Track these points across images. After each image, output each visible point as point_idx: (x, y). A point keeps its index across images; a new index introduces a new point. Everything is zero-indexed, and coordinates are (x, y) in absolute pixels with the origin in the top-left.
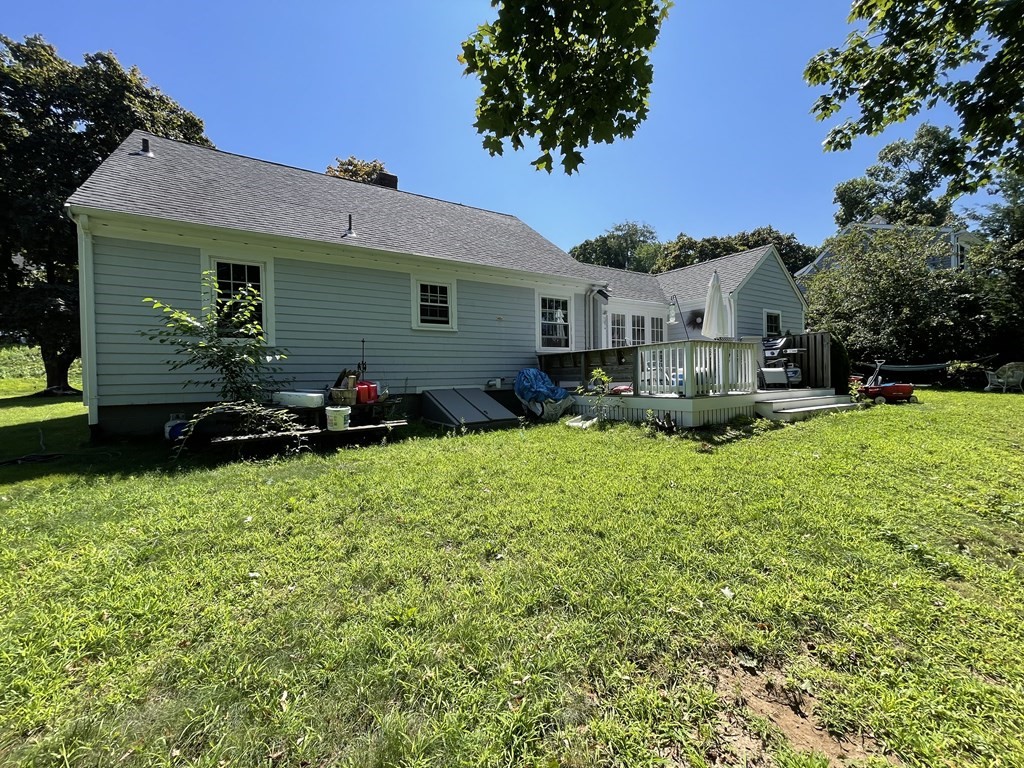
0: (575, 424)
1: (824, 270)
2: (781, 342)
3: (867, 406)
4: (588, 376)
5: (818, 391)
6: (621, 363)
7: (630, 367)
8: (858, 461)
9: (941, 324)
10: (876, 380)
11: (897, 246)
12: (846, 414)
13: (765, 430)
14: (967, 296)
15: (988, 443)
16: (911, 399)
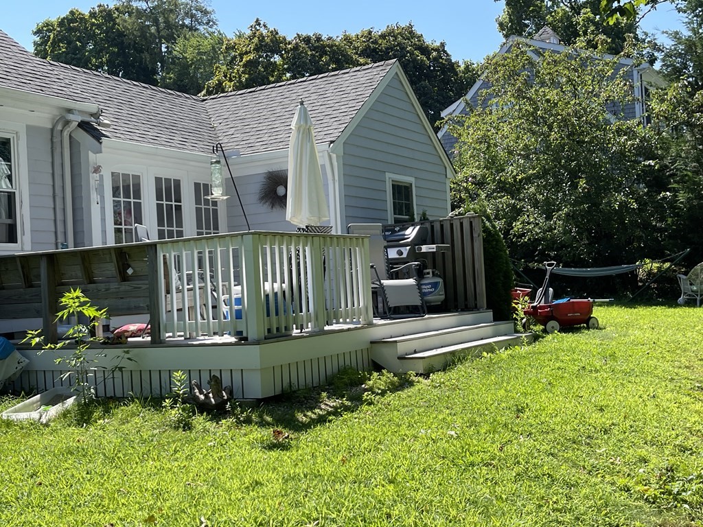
0: (23, 416)
1: (480, 109)
2: (411, 233)
3: (536, 338)
4: (56, 307)
5: (468, 317)
6: (124, 278)
7: (143, 285)
8: (508, 435)
9: (624, 205)
10: (546, 293)
11: (570, 80)
12: (504, 354)
13: (383, 393)
14: (652, 162)
15: (671, 386)
16: (591, 321)
